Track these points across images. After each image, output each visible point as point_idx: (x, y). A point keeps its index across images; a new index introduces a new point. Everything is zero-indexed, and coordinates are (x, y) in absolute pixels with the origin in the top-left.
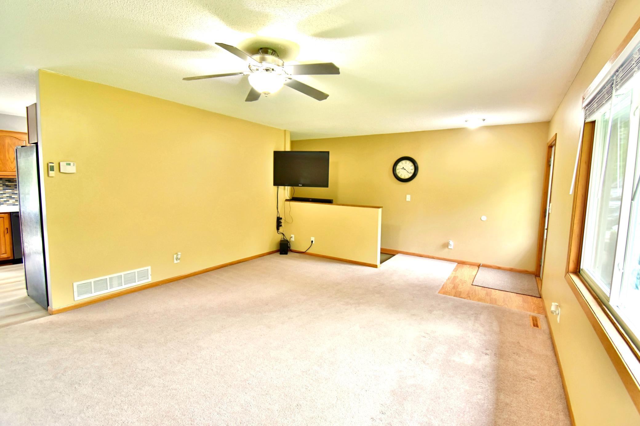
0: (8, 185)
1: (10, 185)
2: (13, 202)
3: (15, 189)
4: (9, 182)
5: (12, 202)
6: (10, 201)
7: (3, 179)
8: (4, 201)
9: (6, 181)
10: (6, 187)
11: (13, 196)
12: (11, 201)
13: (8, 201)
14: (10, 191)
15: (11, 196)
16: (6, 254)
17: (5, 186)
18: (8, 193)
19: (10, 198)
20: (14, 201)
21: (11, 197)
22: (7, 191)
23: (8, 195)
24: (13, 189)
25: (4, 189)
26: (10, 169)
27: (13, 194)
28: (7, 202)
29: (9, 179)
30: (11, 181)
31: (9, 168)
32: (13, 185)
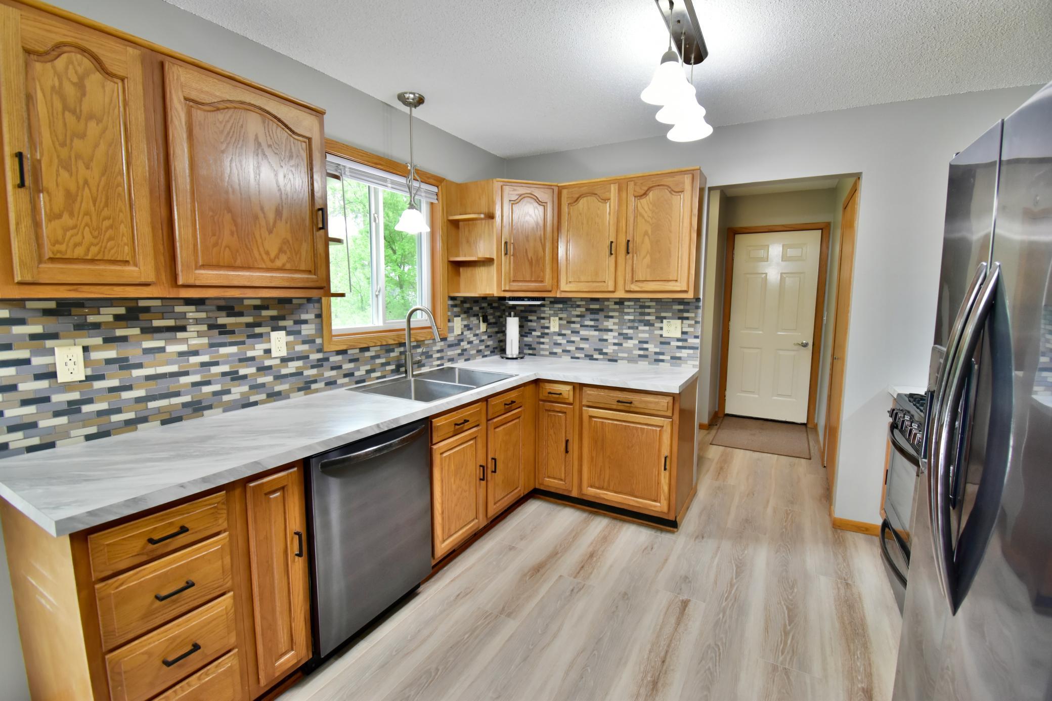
0: (224, 326)
1: (231, 324)
2: (242, 394)
3: (248, 341)
4: (228, 315)
5: (238, 397)
6: (233, 390)
7: (207, 302)
8: (215, 394)
9: (220, 308)
10: (221, 333)
11: (242, 372)
12: (238, 391)
13: (228, 392)
14: (233, 349)
15: (237, 372)
16: (292, 649)
17: (216, 332)
18: (228, 359)
19: (233, 379)
20: (245, 388)
21: (234, 376)
22: (223, 350)
23: (226, 368)
24: (243, 343)
25: (212, 345)
26: (265, 257)
27: (241, 360)
28: (226, 398)
29: (230, 304)
30: (237, 309)
31: (260, 254)
32: (240, 324)
